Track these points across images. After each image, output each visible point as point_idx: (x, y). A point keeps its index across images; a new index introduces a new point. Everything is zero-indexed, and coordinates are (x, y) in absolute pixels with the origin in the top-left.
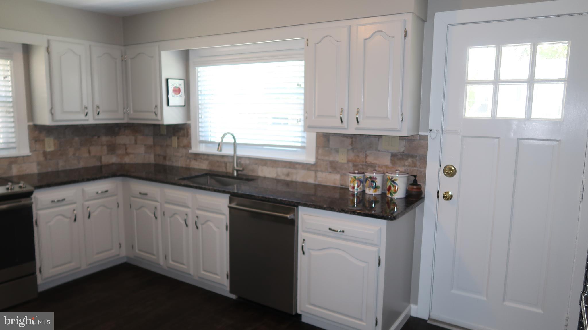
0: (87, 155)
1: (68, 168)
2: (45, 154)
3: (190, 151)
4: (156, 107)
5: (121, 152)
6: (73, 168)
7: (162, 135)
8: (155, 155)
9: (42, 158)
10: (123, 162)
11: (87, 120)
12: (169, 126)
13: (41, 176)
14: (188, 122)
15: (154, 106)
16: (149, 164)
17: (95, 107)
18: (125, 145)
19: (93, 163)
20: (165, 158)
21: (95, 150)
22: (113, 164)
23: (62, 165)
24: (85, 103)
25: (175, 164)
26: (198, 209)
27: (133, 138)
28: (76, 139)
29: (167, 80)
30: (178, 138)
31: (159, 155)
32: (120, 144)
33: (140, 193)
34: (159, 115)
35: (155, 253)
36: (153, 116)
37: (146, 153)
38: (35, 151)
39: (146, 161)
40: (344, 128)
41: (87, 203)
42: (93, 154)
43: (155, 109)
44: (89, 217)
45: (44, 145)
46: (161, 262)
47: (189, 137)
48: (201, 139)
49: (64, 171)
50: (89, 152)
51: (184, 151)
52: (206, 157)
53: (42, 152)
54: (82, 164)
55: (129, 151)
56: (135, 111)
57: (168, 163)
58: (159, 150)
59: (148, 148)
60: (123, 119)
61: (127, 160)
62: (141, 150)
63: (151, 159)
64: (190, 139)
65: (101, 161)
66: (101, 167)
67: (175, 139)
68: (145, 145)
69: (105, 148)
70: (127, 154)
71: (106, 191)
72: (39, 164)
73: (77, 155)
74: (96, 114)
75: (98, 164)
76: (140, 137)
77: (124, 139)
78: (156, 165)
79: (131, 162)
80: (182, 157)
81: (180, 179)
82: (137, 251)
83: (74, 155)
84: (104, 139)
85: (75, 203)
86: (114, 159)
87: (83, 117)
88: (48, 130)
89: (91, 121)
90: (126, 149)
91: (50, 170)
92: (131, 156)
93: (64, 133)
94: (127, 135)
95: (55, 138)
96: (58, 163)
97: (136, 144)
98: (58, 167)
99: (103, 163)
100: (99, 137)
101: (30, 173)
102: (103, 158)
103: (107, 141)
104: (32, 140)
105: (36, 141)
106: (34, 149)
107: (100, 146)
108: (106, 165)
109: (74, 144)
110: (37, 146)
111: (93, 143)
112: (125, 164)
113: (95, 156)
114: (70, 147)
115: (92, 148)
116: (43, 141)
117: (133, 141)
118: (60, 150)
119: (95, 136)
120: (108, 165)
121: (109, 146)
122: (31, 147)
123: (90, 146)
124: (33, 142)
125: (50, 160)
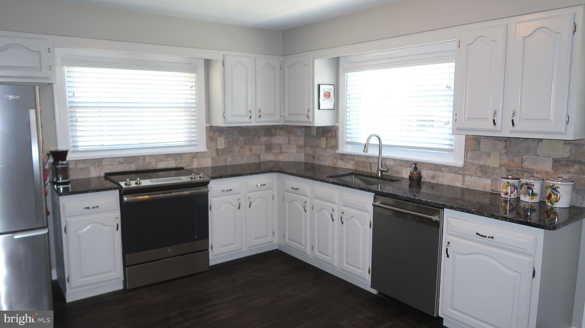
0: (249, 153)
1: (234, 163)
2: (217, 151)
3: (337, 152)
4: (309, 110)
5: (275, 151)
6: (238, 163)
7: (312, 136)
8: (305, 154)
9: (215, 155)
10: (278, 160)
11: (251, 122)
12: (318, 128)
13: (214, 169)
14: (336, 125)
15: (307, 110)
16: (300, 163)
17: (257, 111)
18: (280, 144)
19: (254, 160)
20: (314, 157)
21: (255, 148)
22: (269, 161)
23: (229, 160)
24: (250, 108)
25: (323, 163)
26: (344, 205)
27: (286, 138)
28: (242, 138)
29: (319, 85)
30: (326, 139)
31: (309, 155)
32: (275, 144)
33: (292, 188)
34: (311, 117)
35: (303, 243)
36: (305, 119)
37: (297, 152)
38: (210, 148)
39: (297, 160)
40: (497, 131)
41: (249, 195)
42: (253, 152)
43: (307, 112)
44: (250, 206)
45: (217, 143)
46: (309, 252)
47: (337, 138)
48: (348, 140)
49: (231, 166)
50: (251, 151)
51: (332, 152)
52: (352, 157)
53: (215, 149)
54: (244, 161)
55: (283, 150)
56: (289, 114)
57: (316, 162)
58: (309, 151)
59: (299, 147)
60: (279, 122)
61: (281, 158)
62: (294, 150)
63: (301, 158)
64: (338, 140)
65: (260, 159)
66: (260, 164)
67: (323, 140)
68: (297, 145)
69: (263, 147)
70: (282, 153)
71: (264, 185)
72: (213, 159)
73: (241, 152)
74: (258, 117)
75: (258, 161)
76: (293, 138)
77: (279, 139)
78: (306, 164)
79: (285, 160)
80: (329, 156)
81: (328, 177)
82: (287, 240)
83: (239, 152)
84: (263, 139)
85: (239, 193)
86: (270, 157)
87: (247, 119)
88: (221, 130)
89: (254, 123)
90: (281, 148)
91: (220, 164)
92: (285, 154)
93: (232, 133)
94: (282, 136)
95: (225, 138)
96: (226, 159)
97: (289, 144)
98: (226, 162)
99: (262, 160)
100: (259, 137)
101: (206, 166)
102: (262, 156)
103: (265, 141)
104: (208, 139)
105: (211, 140)
106: (210, 147)
107: (260, 146)
108: (263, 162)
109: (239, 143)
110: (212, 144)
111: (254, 142)
112: (280, 162)
113: (255, 154)
114: (237, 146)
115: (253, 147)
116: (216, 139)
117: (287, 141)
118: (229, 148)
119: (256, 136)
120: (265, 162)
121: (266, 145)
122: (207, 145)
123: (252, 145)
124: (209, 140)
125: (221, 156)
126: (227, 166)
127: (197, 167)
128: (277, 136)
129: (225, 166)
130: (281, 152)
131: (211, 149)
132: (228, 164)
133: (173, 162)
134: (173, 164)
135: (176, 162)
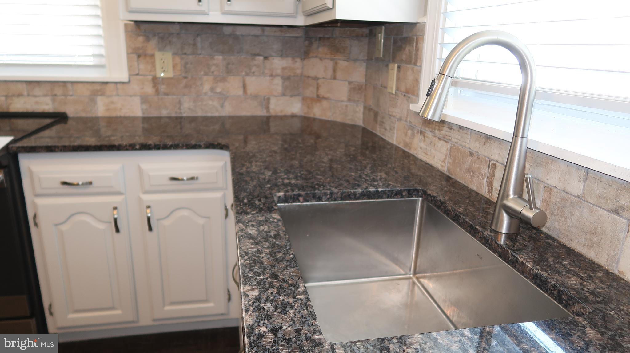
0: (241, 92)
1: (200, 113)
2: (155, 81)
5: (309, 93)
6: (209, 114)
7: (377, 60)
8: (365, 108)
9: (149, 89)
10: (311, 116)
16: (354, 128)
18: (316, 79)
19: (252, 110)
21: (257, 84)
22: (293, 116)
23: (187, 106)
27: (330, 65)
28: (219, 58)
30: (399, 68)
32: (307, 77)
37: (349, 100)
38: (137, 74)
39: (348, 120)
42: (251, 90)
45: (154, 66)
49: (193, 119)
50: (244, 87)
51: (404, 106)
53: (150, 78)
54: (228, 110)
55: (323, 92)
57: (378, 131)
59: (355, 89)
61: (318, 112)
62: (343, 94)
63: (358, 115)
65: (268, 108)
66: (268, 118)
67: (393, 71)
68: (350, 83)
69: (278, 81)
70: (319, 98)
72: (144, 99)
73: (219, 90)
75: (261, 112)
76: (342, 64)
77: (316, 67)
78: (364, 131)
79: (324, 118)
83: (212, 89)
84: (278, 63)
86: (296, 107)
90: (318, 88)
91: (164, 113)
92: (325, 103)
93: (195, 45)
94: (321, 59)
95: (175, 54)
96: (180, 103)
97: (335, 78)
98: (180, 109)
99: (272, 113)
100: (266, 58)
101: (127, 115)
102: (273, 101)
103: (284, 69)
104: (132, 53)
105: (139, 56)
106: (137, 72)
107: (268, 78)
108: (276, 117)
109: (213, 68)
110: (142, 66)
111: (254, 69)
112: (314, 119)
113: (255, 97)
114: (206, 74)
115: (248, 79)
116: (153, 56)
117: (330, 73)
118: (185, 78)
119: (259, 55)
120: (282, 118)
121: (286, 79)
122: (130, 68)
123: (247, 74)
124: (135, 56)
125: (166, 94)
126: (181, 118)
127: (107, 114)
128: (313, 57)
129: (177, 118)
130: (318, 96)
131: (138, 77)
132: (185, 115)
133: (48, 100)
134: (47, 104)
135: (54, 101)
